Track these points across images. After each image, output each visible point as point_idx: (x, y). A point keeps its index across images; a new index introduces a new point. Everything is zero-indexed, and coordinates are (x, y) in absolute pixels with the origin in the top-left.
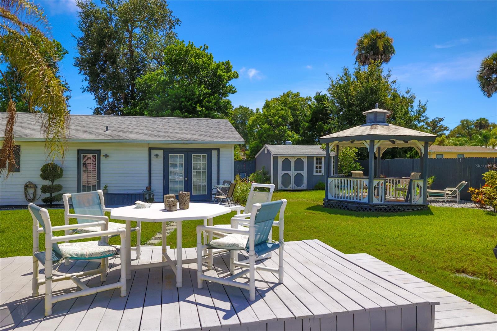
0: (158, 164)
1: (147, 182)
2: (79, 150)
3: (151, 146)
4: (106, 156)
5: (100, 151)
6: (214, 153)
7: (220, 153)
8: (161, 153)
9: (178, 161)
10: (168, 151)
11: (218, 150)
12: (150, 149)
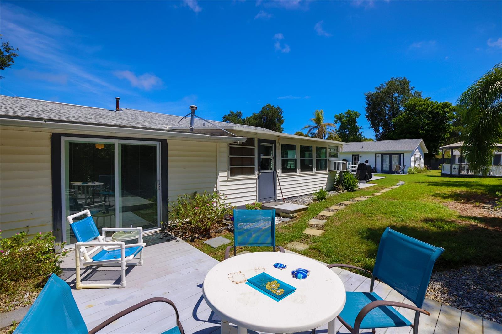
0: (379, 160)
1: (375, 165)
2: (353, 155)
3: (376, 153)
4: (361, 157)
5: (359, 155)
6: (402, 155)
7: (405, 155)
8: (380, 155)
9: (387, 159)
10: (383, 154)
11: (403, 153)
12: (376, 154)
